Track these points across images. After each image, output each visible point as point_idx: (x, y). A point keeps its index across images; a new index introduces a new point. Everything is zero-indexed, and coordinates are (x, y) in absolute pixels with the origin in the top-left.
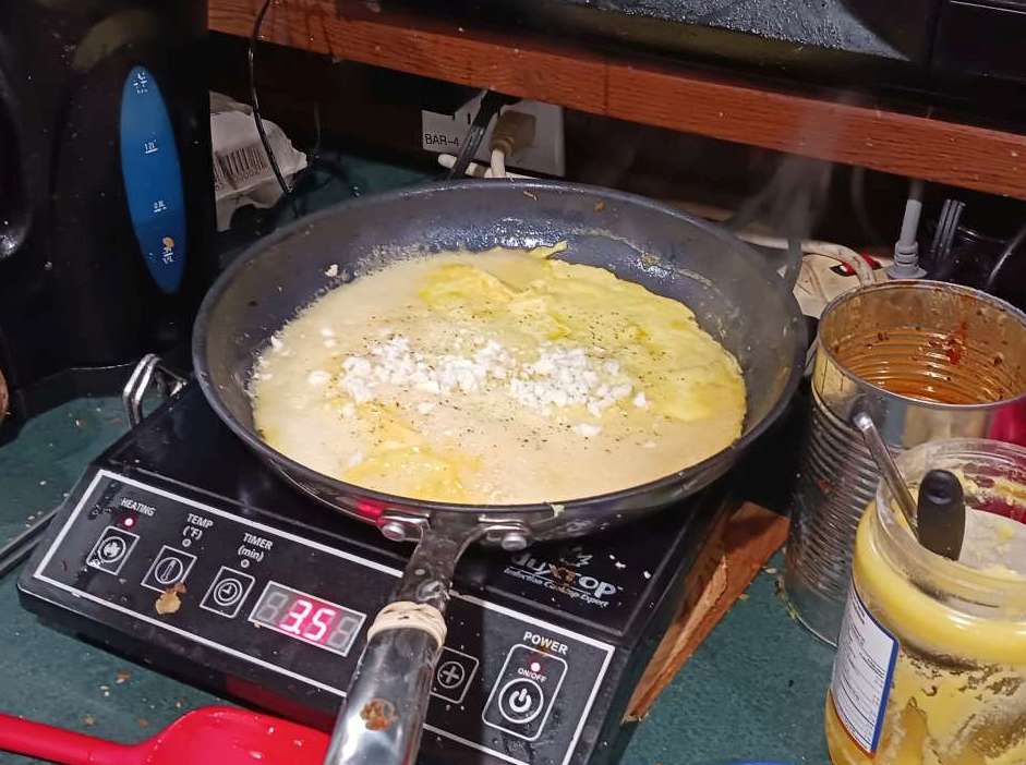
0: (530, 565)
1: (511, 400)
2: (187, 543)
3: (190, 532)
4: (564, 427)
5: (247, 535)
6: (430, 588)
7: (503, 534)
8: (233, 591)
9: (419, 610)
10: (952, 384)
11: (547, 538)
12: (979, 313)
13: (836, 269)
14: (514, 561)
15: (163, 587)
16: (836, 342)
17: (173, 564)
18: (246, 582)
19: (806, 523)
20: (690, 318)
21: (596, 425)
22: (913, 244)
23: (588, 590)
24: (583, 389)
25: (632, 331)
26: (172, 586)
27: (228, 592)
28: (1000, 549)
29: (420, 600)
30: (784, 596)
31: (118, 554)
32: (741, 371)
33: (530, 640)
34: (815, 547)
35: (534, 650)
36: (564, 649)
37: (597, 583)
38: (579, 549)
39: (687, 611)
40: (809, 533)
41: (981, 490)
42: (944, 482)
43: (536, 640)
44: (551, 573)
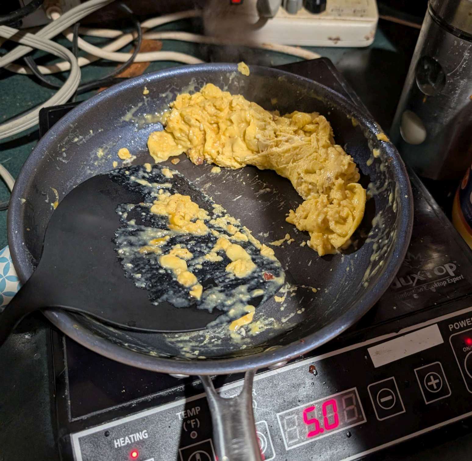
2: (194, 435)
17: (198, 457)
23: (446, 275)
33: (454, 329)
37: (443, 267)
43: (457, 326)
44: (418, 280)
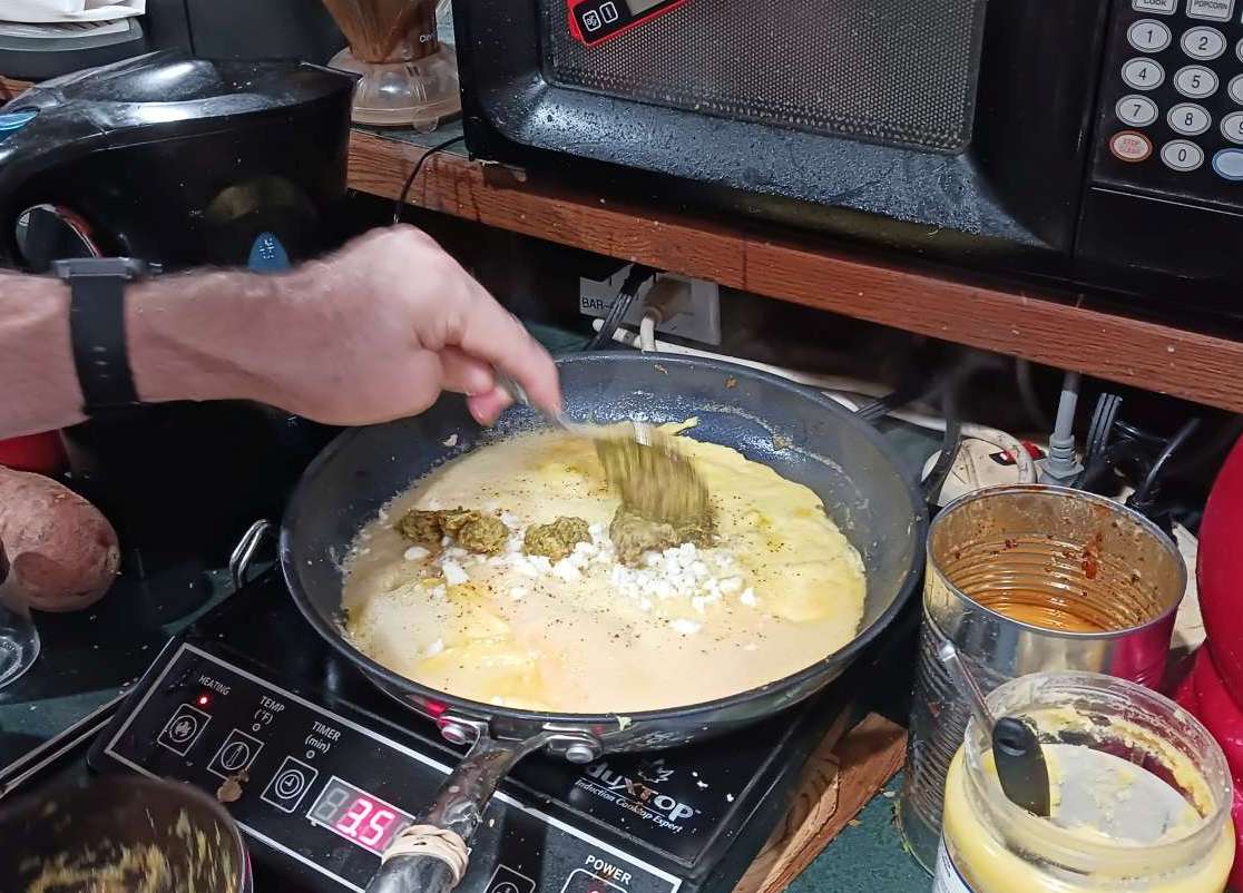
0: (604, 778)
1: (609, 589)
2: (256, 727)
3: (261, 715)
4: (663, 621)
5: (317, 723)
6: (460, 809)
7: (568, 744)
8: (295, 783)
9: (440, 836)
10: (1089, 600)
11: (627, 749)
12: (1115, 525)
13: (996, 457)
14: (588, 771)
15: (226, 773)
16: (956, 548)
17: (240, 749)
18: (308, 774)
19: (918, 747)
20: (818, 507)
21: (697, 622)
22: (1069, 438)
23: (662, 811)
24: (691, 581)
25: (753, 518)
26: (235, 773)
27: (289, 784)
28: (1120, 795)
29: (445, 823)
30: (899, 824)
31: (189, 734)
32: (864, 569)
33: (592, 865)
34: (927, 775)
35: (595, 876)
36: (627, 877)
37: (674, 803)
38: (661, 762)
39: (787, 836)
40: (921, 758)
41: (1097, 728)
42: (1016, 733)
43: (599, 864)
44: (626, 789)
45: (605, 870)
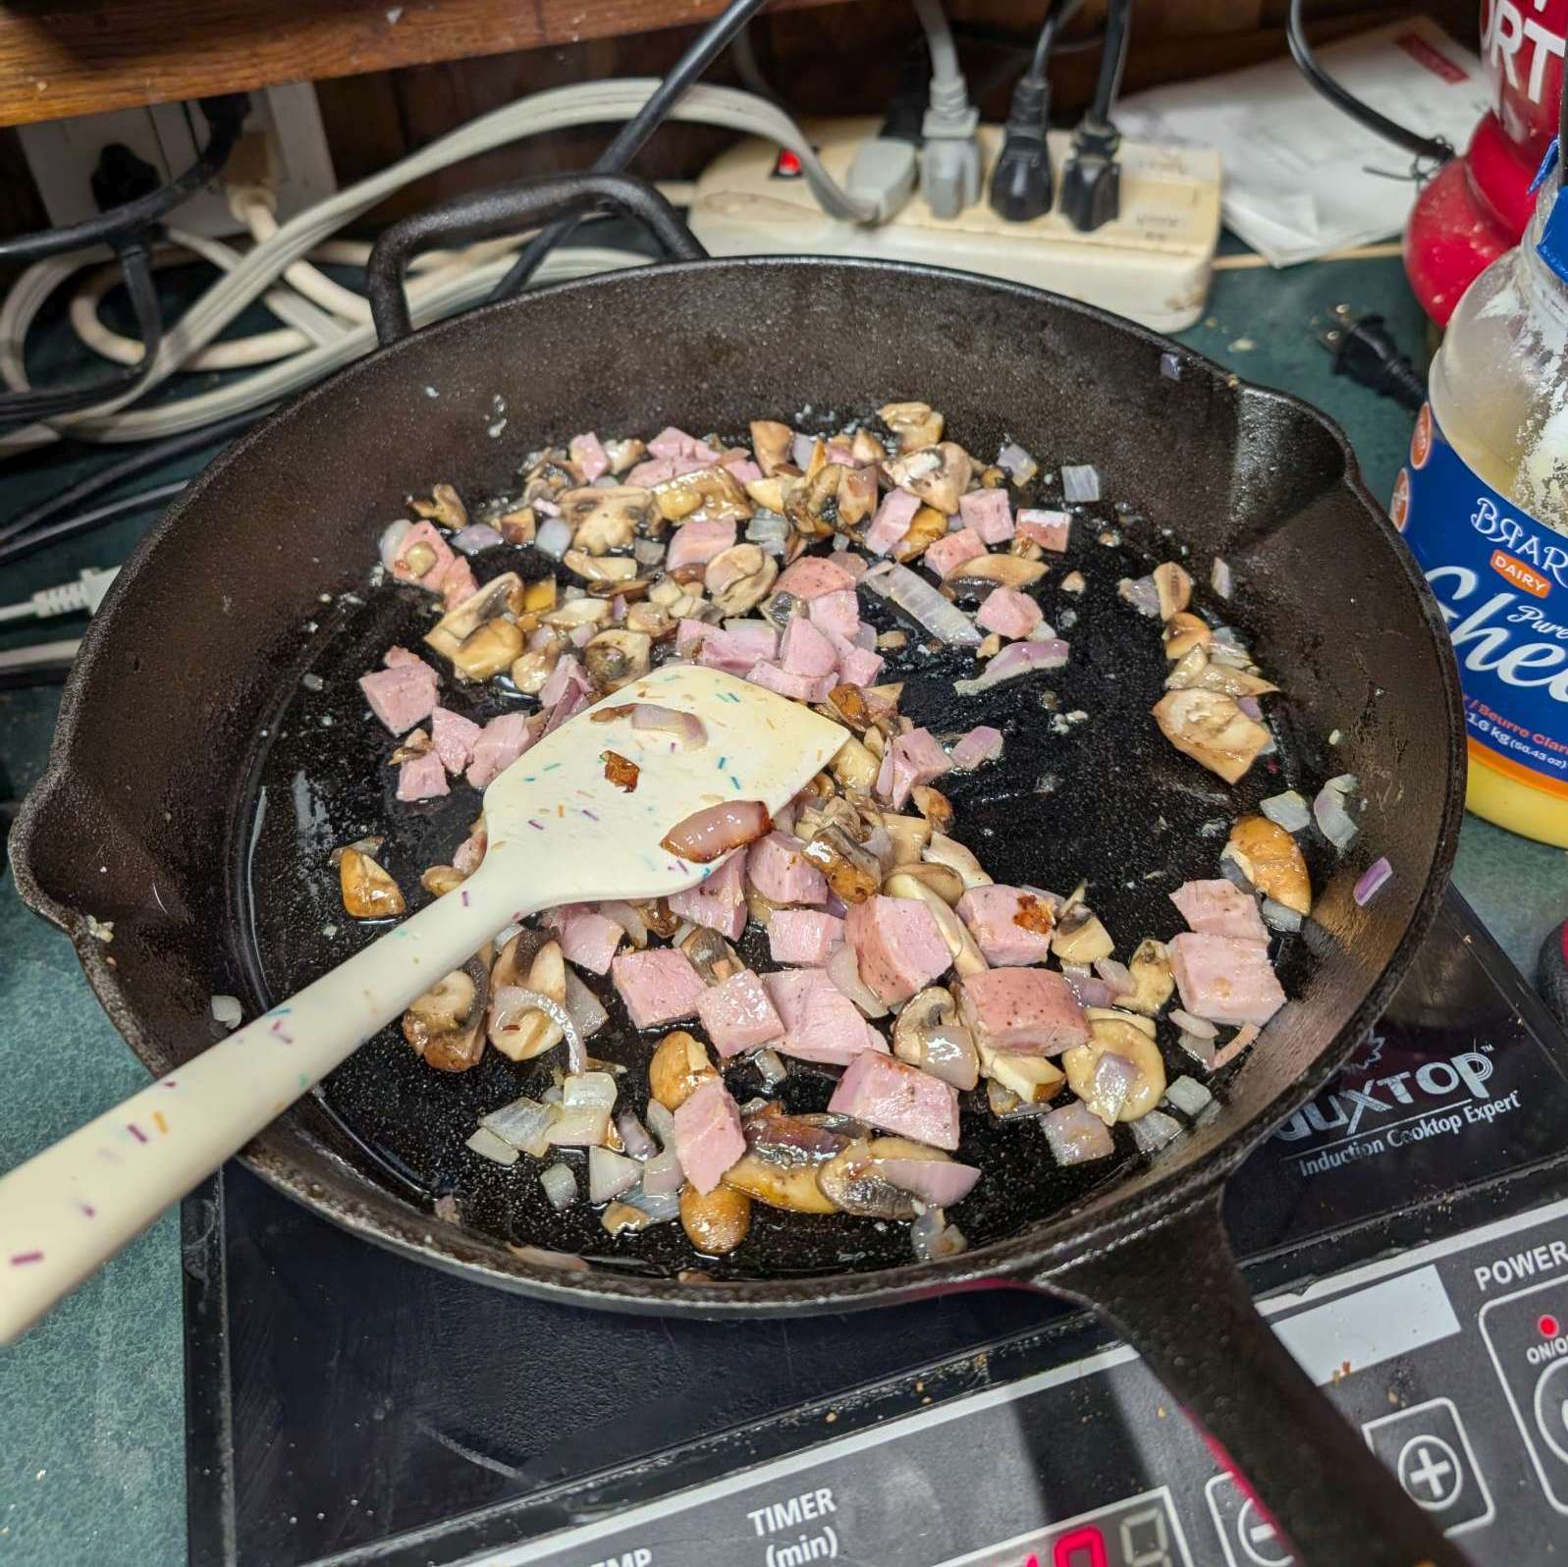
5: (756, 1515)
33: (1492, 1280)
36: (1559, 1251)
37: (1448, 1067)
44: (1366, 1110)
45: (1521, 1273)
